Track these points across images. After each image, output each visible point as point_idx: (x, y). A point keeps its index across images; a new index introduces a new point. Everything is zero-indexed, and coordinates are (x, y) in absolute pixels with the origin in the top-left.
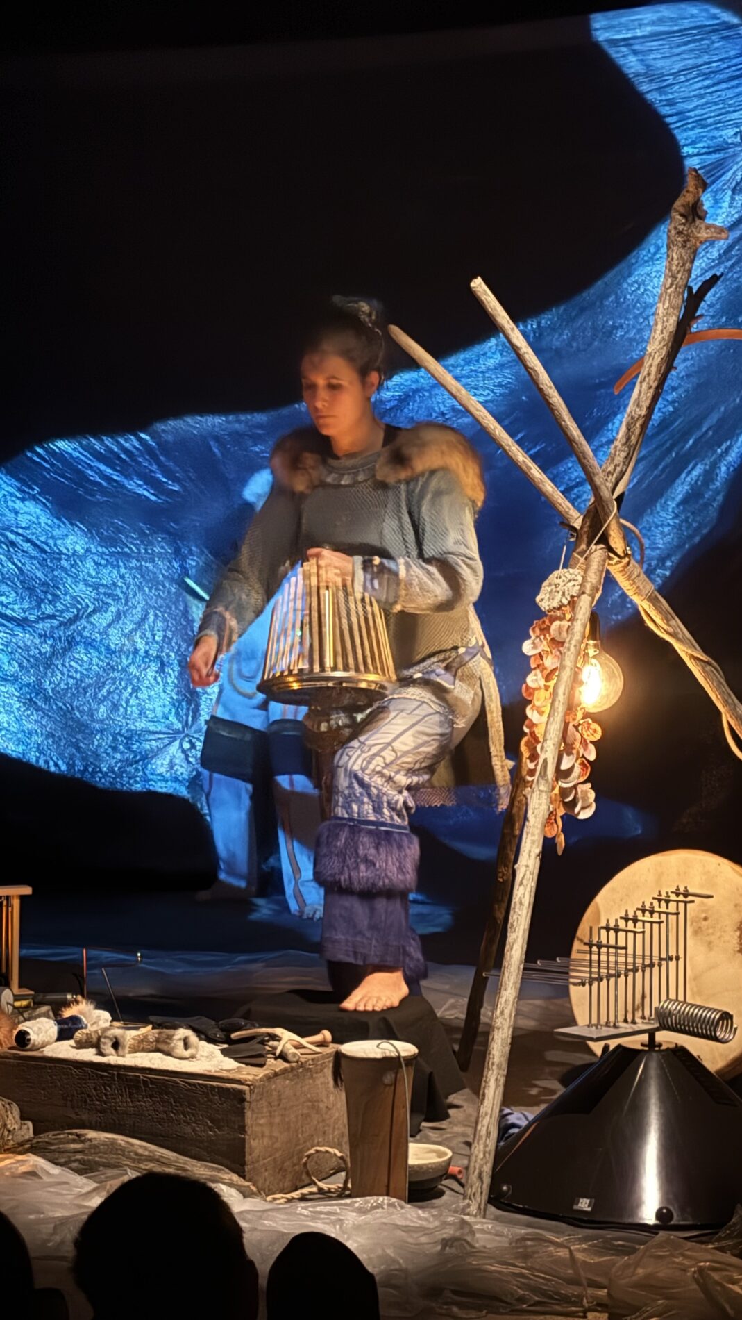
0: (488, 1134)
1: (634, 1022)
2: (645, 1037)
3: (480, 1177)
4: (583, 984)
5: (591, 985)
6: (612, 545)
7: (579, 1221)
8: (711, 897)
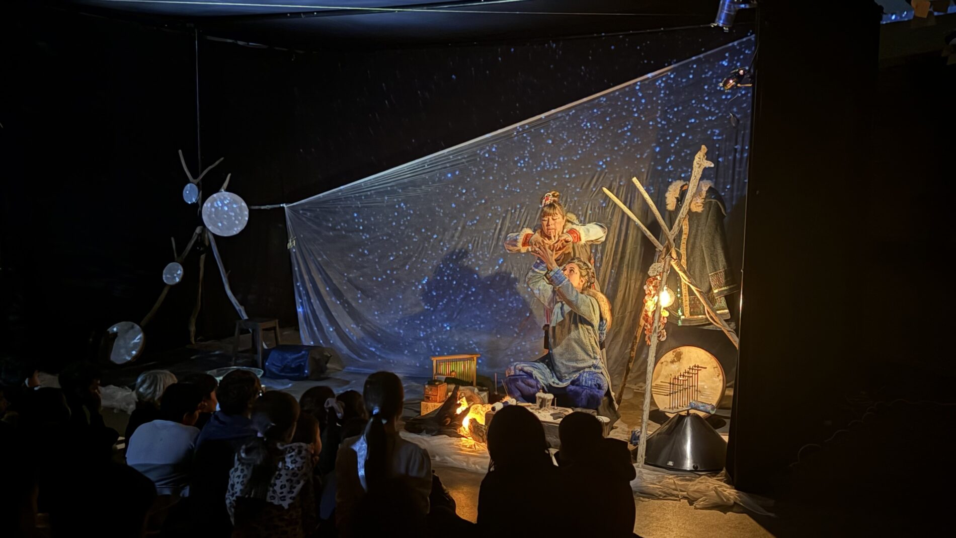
0: (644, 443)
1: (683, 407)
2: (686, 412)
3: (642, 456)
4: (668, 395)
5: (670, 396)
6: (673, 256)
7: (670, 468)
8: (706, 368)
